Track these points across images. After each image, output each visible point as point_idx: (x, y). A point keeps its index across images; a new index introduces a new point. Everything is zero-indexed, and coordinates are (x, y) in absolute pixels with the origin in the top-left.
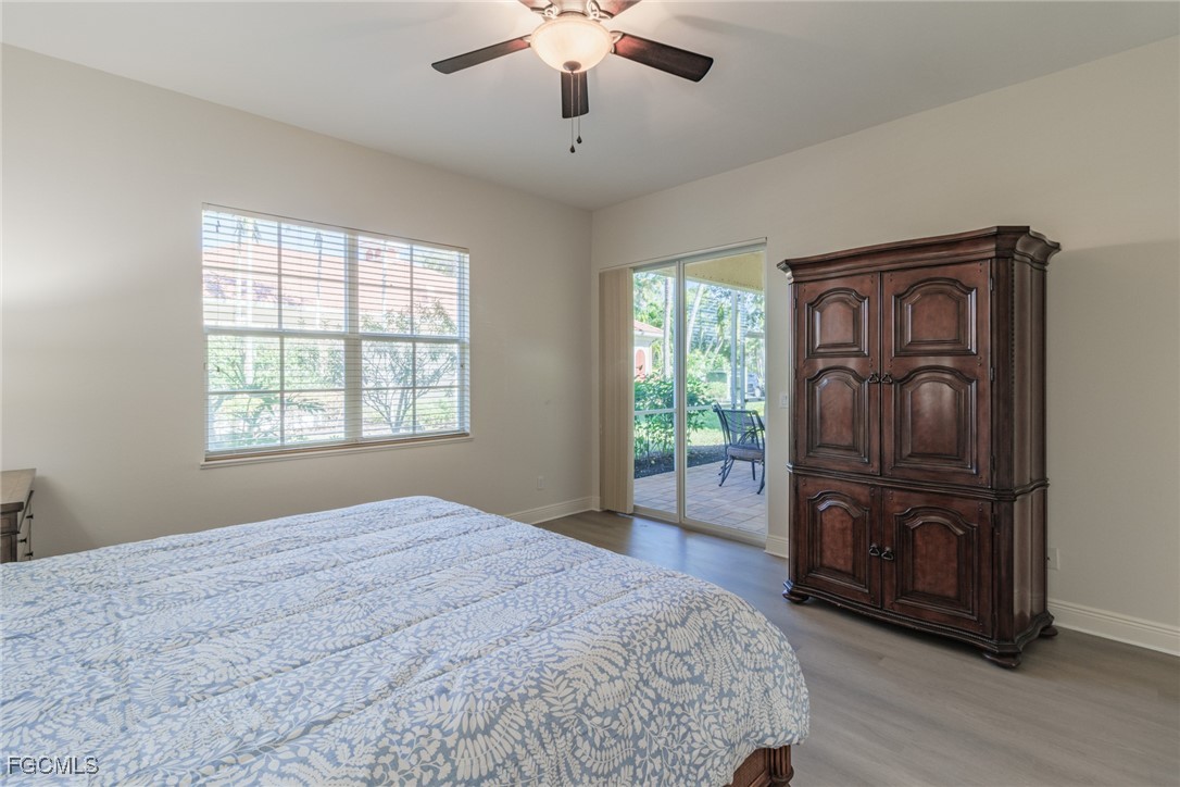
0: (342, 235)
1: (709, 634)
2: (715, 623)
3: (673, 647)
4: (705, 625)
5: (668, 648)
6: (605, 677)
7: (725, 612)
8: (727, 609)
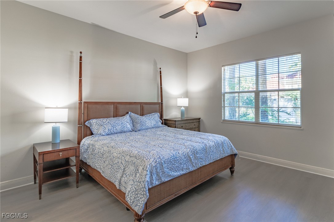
0: (255, 62)
1: (132, 163)
2: (135, 162)
3: (126, 158)
4: (133, 161)
5: (125, 157)
6: (117, 153)
7: (139, 163)
8: (140, 163)
